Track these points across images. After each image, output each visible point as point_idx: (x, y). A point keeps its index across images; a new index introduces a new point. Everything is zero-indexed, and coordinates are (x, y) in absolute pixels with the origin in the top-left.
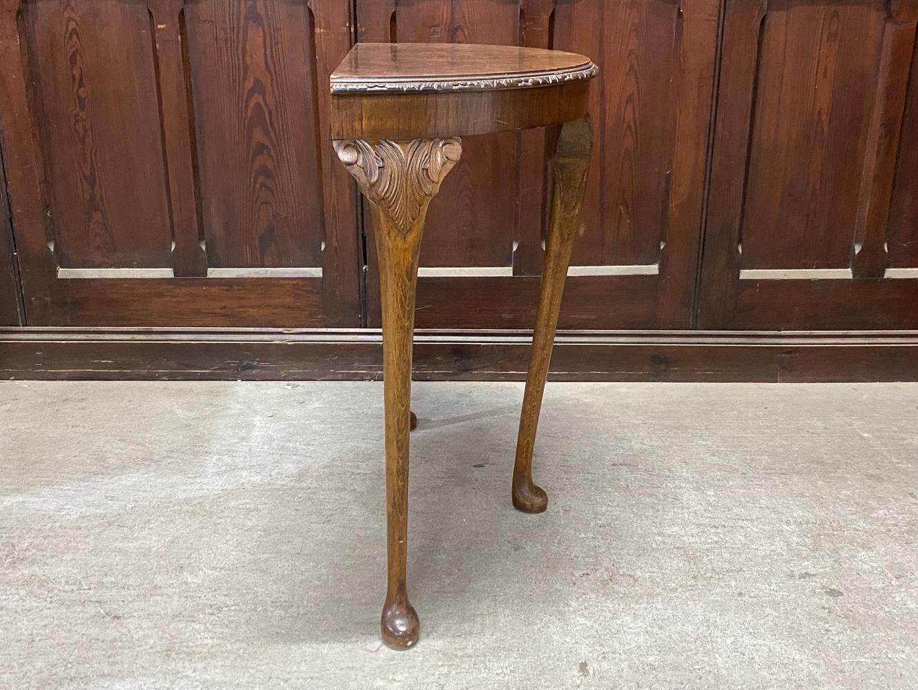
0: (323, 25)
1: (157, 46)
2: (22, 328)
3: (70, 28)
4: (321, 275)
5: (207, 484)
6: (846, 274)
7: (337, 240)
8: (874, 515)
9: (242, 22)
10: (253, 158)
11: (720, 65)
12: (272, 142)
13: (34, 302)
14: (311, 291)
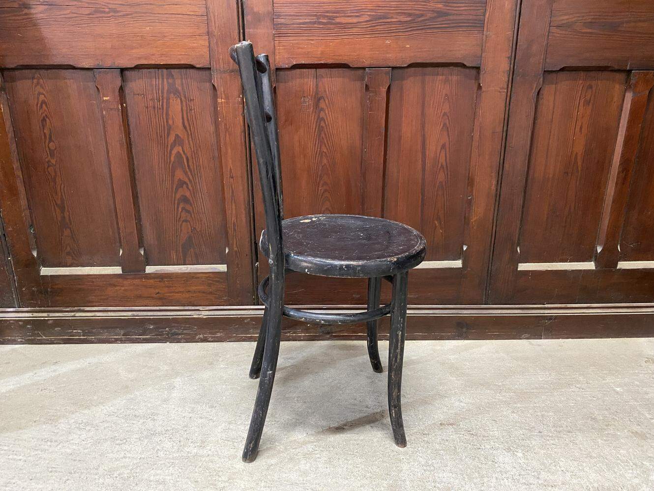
0: (223, 96)
1: (104, 113)
2: (16, 309)
3: (40, 100)
4: (226, 270)
6: (590, 266)
7: (237, 246)
9: (165, 95)
10: (177, 189)
11: (508, 123)
12: (189, 179)
13: (24, 292)
14: (219, 281)
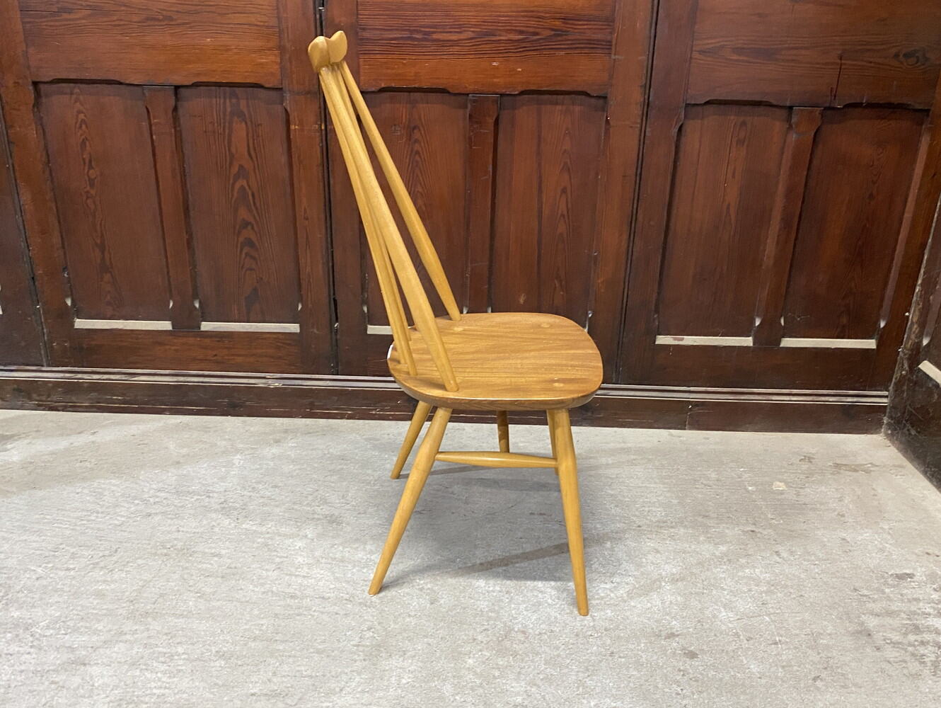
0: (297, 123)
1: (154, 137)
2: (44, 369)
3: (80, 119)
4: (298, 331)
5: (183, 527)
6: (748, 341)
7: (312, 301)
8: (740, 574)
9: (228, 118)
10: (239, 232)
11: (642, 165)
12: (255, 218)
13: (55, 347)
14: (289, 344)
